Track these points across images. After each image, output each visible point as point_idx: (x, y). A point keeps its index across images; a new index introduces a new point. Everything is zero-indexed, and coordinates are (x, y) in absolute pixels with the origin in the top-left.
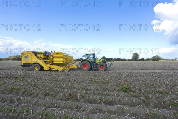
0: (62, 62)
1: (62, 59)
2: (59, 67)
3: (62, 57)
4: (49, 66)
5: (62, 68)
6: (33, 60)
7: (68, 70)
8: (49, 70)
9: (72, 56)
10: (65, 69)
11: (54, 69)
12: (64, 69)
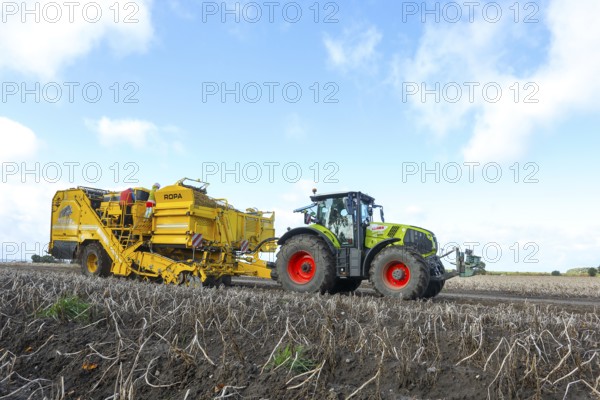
0: (182, 240)
1: (185, 225)
2: (167, 262)
3: (184, 212)
4: (133, 256)
5: (180, 267)
6: (82, 227)
7: (204, 277)
8: (132, 276)
9: (268, 216)
10: (191, 273)
11: (148, 271)
12: (185, 272)
